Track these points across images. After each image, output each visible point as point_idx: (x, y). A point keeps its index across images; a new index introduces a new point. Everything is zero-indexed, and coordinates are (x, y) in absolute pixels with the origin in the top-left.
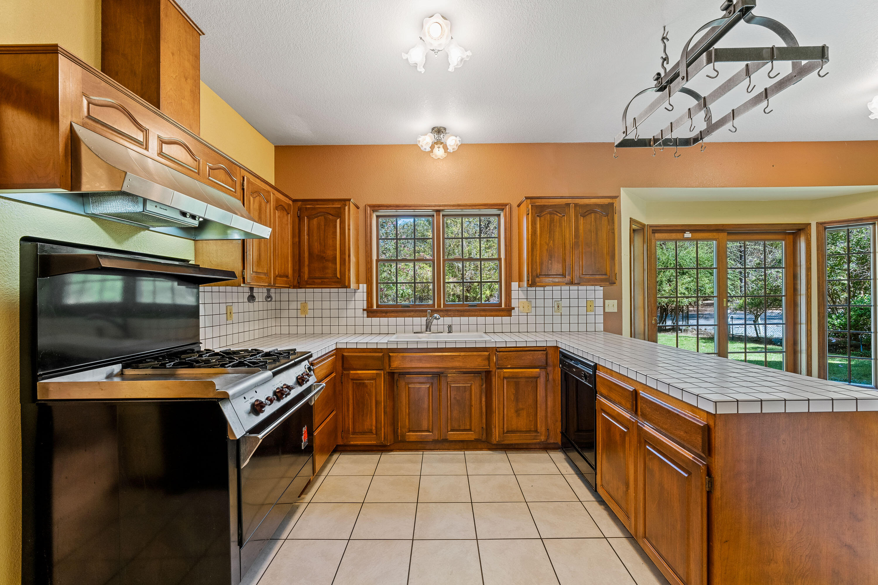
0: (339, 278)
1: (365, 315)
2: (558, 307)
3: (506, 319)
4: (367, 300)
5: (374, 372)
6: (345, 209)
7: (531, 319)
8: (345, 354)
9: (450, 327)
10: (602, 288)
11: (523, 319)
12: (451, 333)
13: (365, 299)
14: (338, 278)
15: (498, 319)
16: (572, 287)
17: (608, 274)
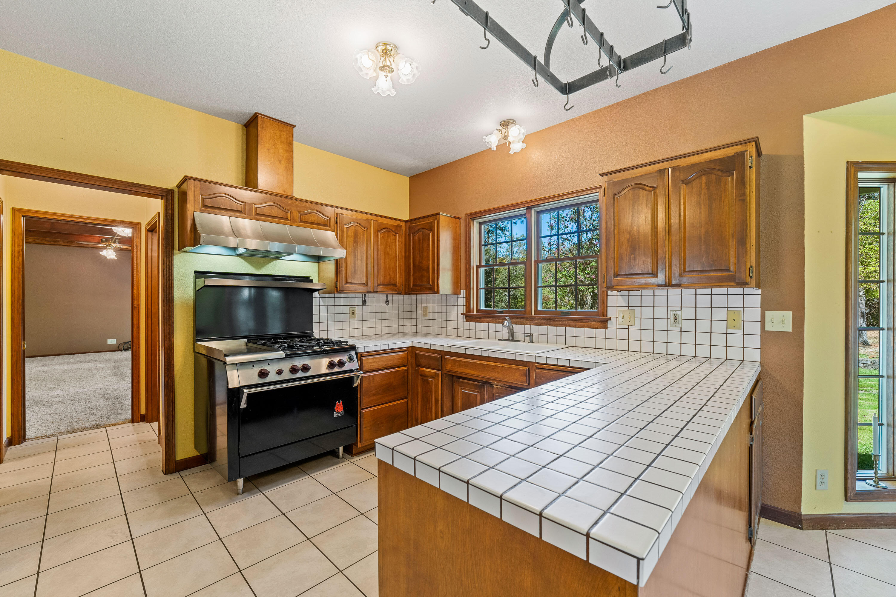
0: (431, 284)
1: (465, 320)
2: (676, 319)
3: (600, 332)
4: (466, 305)
5: (434, 371)
6: (435, 223)
7: (635, 334)
8: (418, 352)
9: (531, 336)
10: (759, 291)
11: (623, 334)
12: (532, 342)
13: (465, 304)
14: (431, 286)
15: (590, 332)
16: (672, 291)
17: (732, 268)
